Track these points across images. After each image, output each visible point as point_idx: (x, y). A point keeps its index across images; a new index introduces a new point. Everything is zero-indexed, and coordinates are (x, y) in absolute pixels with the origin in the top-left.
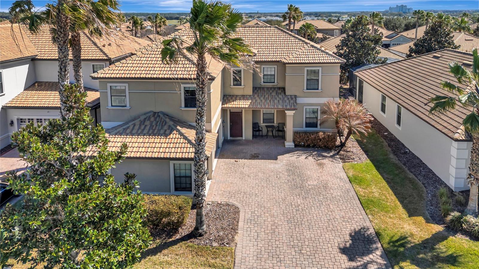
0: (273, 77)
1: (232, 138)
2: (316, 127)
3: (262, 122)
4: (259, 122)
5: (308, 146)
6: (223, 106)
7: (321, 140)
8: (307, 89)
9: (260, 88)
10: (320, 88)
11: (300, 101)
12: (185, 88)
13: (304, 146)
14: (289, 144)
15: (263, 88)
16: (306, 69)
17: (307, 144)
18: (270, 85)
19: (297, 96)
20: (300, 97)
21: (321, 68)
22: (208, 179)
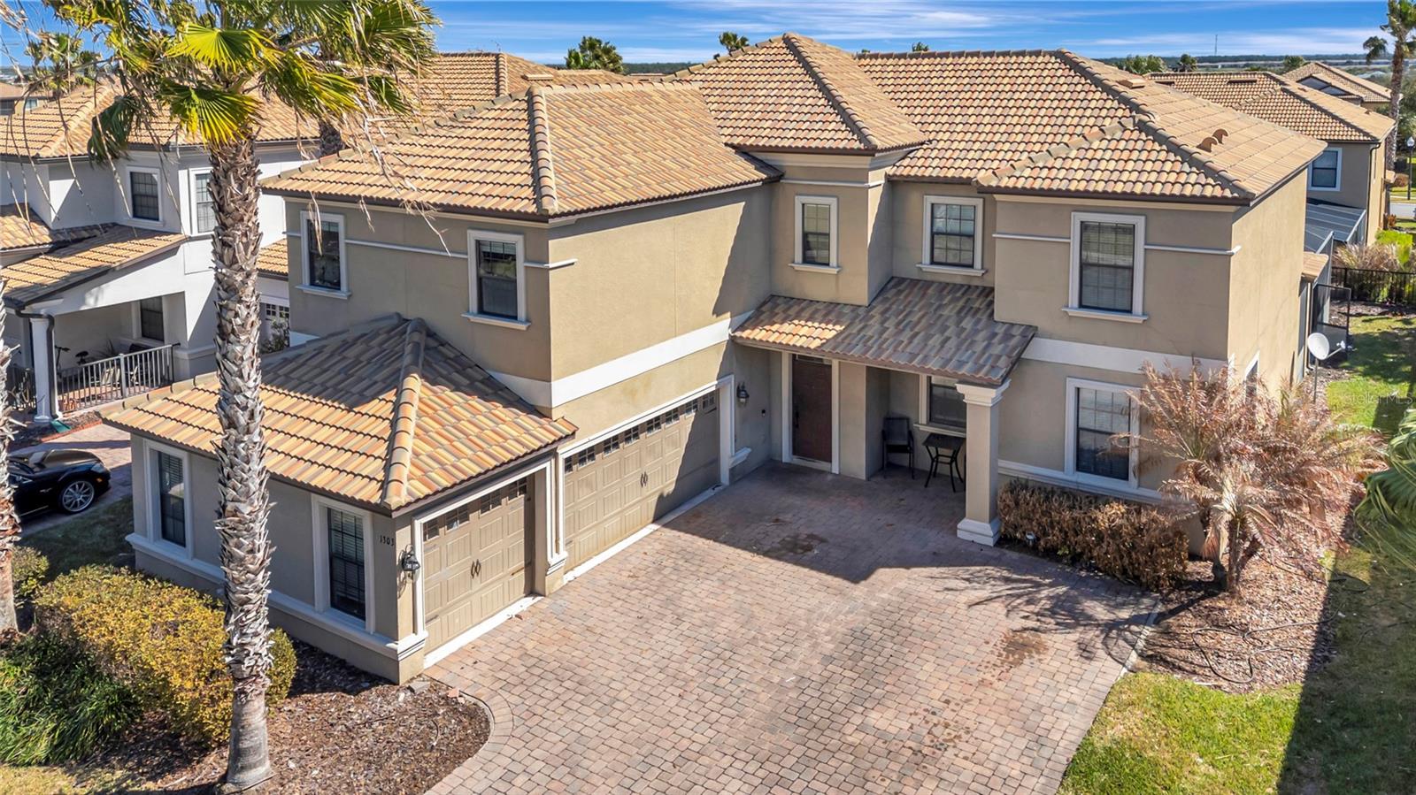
0: (967, 244)
1: (796, 461)
2: (1125, 477)
3: (923, 416)
4: (912, 416)
5: (1051, 554)
6: (738, 334)
7: (1100, 537)
8: (1081, 306)
9: (914, 282)
10: (1138, 306)
11: (1047, 350)
12: (479, 243)
13: (1033, 549)
14: (977, 527)
15: (929, 284)
16: (1077, 218)
17: (1046, 543)
18: (956, 274)
19: (1039, 332)
20: (1050, 338)
21: (1143, 218)
22: (531, 591)
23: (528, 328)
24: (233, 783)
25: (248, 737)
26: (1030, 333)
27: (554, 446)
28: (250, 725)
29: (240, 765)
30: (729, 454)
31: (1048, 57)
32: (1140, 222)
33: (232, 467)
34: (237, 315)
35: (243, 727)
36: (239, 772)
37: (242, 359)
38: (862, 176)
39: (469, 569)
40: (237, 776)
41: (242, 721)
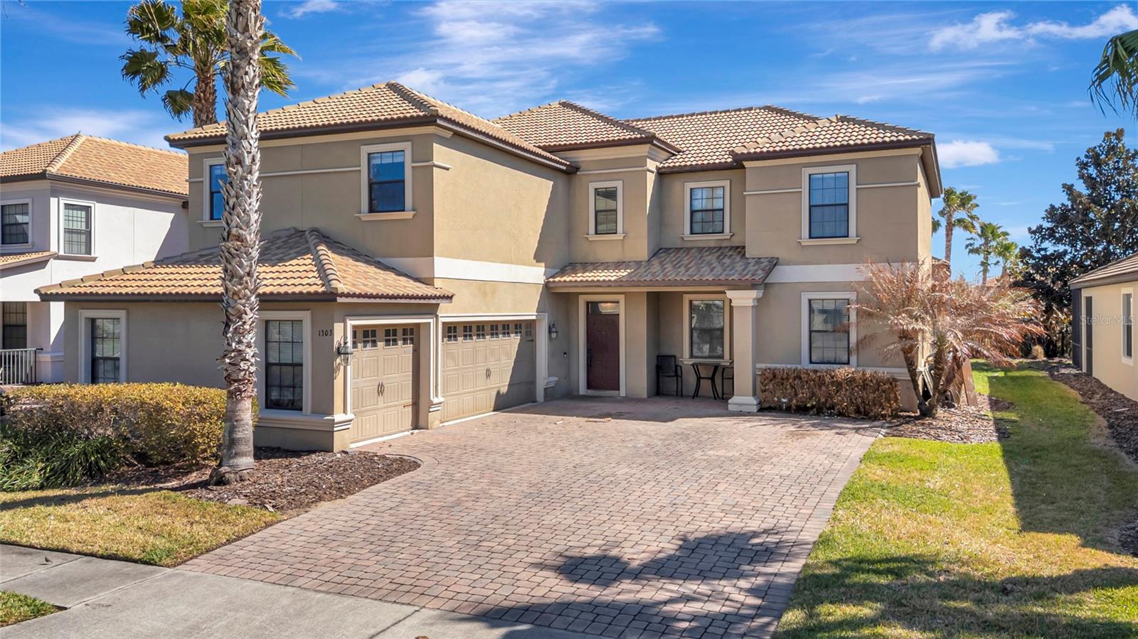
0: (718, 217)
1: (591, 393)
2: (846, 361)
3: (686, 353)
4: (678, 355)
5: (801, 408)
6: (551, 279)
7: (839, 386)
8: (810, 237)
9: (678, 249)
10: (853, 231)
11: (785, 274)
12: (369, 155)
13: (787, 409)
14: (744, 398)
15: (689, 249)
16: (806, 172)
17: (797, 402)
18: (710, 240)
19: (780, 261)
20: (788, 265)
21: (855, 166)
22: (416, 425)
23: (414, 216)
24: (229, 466)
25: (241, 429)
26: (774, 263)
27: (438, 301)
28: (242, 420)
29: (234, 451)
30: (543, 377)
31: (758, 111)
32: (852, 169)
33: (237, 198)
34: (246, 73)
35: (237, 421)
36: (233, 457)
37: (248, 110)
38: (641, 161)
39: (376, 387)
40: (231, 461)
41: (236, 416)
